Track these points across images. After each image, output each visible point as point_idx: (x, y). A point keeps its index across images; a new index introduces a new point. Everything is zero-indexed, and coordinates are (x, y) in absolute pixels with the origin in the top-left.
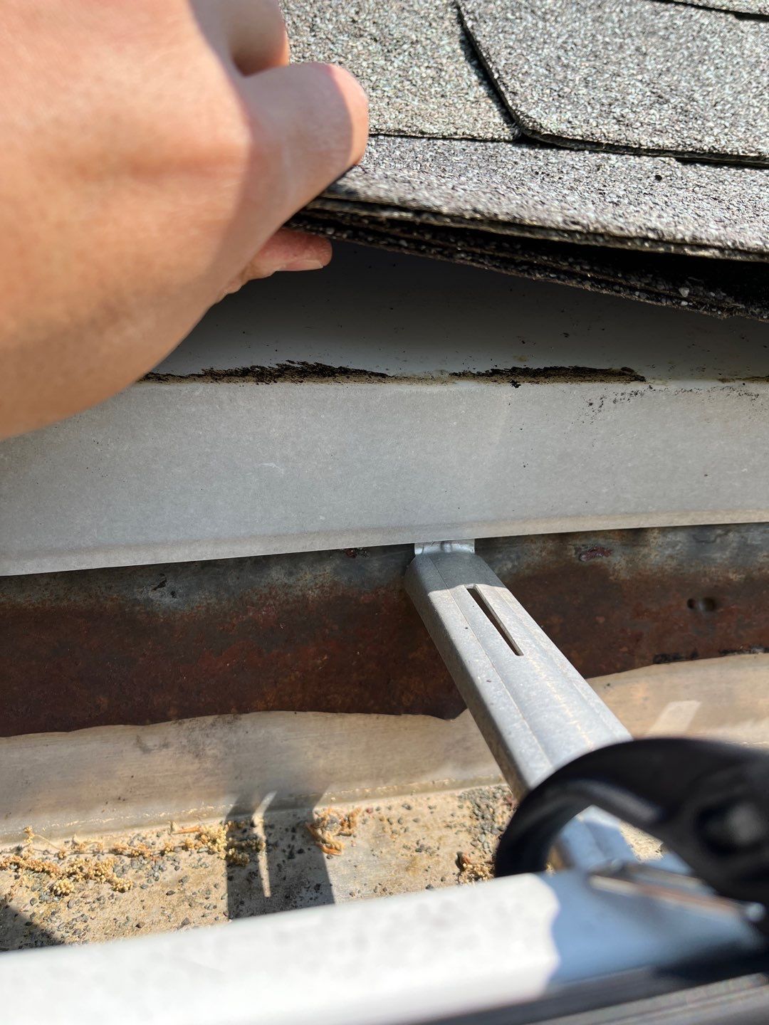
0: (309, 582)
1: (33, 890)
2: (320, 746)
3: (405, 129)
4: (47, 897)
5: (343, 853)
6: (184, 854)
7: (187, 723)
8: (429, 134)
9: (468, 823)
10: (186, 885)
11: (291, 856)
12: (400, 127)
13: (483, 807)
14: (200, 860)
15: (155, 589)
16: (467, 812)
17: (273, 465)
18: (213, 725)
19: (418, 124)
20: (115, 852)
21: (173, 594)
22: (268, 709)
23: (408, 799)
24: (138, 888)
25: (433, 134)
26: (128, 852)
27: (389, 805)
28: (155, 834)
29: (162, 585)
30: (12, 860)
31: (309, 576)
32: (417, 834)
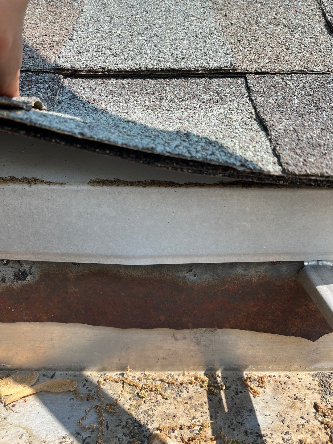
0: (253, 274)
1: (130, 394)
2: (250, 345)
3: (305, 70)
4: (136, 398)
5: (260, 395)
6: (190, 386)
7: (194, 330)
8: (316, 72)
9: (318, 388)
10: (193, 400)
11: (237, 393)
12: (302, 69)
13: (325, 381)
14: (197, 389)
15: (187, 272)
16: (317, 383)
17: (245, 223)
18: (205, 332)
19: (310, 67)
20: (162, 380)
21: (195, 275)
22: (230, 328)
23: (288, 373)
24: (173, 399)
25: (318, 71)
26: (167, 381)
27: (280, 375)
28: (177, 375)
29: (190, 271)
30: (121, 379)
31: (253, 272)
32: (293, 391)
